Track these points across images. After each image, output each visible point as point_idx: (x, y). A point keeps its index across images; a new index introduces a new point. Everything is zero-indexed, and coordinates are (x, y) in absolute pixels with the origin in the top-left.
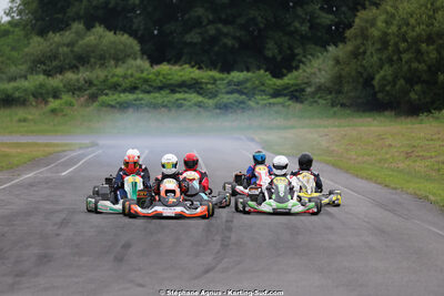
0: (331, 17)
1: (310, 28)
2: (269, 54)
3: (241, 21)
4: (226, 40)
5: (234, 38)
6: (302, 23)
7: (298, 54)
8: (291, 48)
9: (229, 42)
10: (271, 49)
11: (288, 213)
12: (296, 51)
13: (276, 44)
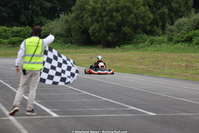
0: (49, 4)
2: (22, 20)
3: (10, 5)
4: (3, 14)
5: (6, 13)
6: (37, 7)
7: (35, 20)
8: (32, 18)
9: (5, 15)
10: (23, 18)
12: (35, 19)
13: (25, 16)
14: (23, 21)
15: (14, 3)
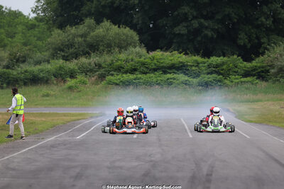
1: (273, 22)
2: (241, 42)
3: (219, 17)
4: (206, 32)
5: (213, 30)
7: (263, 43)
8: (258, 38)
9: (209, 33)
10: (243, 39)
12: (262, 41)
13: (246, 34)
14: (242, 44)
15: (227, 13)
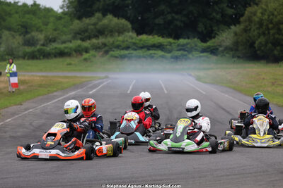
1: (222, 16)
4: (177, 22)
5: (181, 21)
7: (215, 30)
10: (201, 27)
11: (182, 152)
13: (203, 24)
14: (200, 31)
15: (190, 10)
